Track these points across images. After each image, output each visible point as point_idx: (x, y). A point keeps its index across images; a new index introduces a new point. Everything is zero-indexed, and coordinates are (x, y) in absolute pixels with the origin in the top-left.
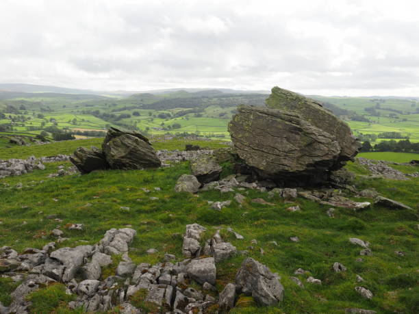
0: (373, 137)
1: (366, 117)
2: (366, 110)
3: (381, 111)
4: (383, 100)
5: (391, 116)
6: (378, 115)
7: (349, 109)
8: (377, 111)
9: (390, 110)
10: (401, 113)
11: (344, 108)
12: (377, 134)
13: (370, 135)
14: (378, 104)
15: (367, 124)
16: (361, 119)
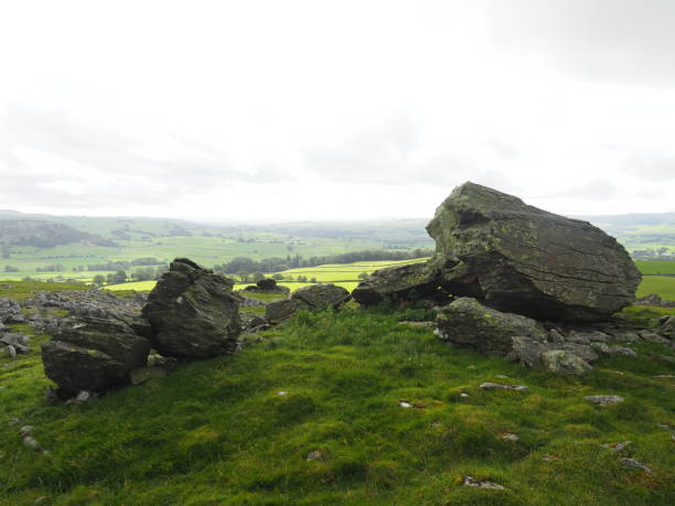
0: (127, 265)
1: (114, 241)
2: (113, 233)
3: (131, 234)
4: (132, 221)
5: (144, 239)
6: (129, 238)
7: (92, 232)
8: (127, 233)
9: (141, 232)
10: (154, 235)
11: (84, 230)
12: (130, 261)
13: (121, 263)
14: (127, 226)
15: (116, 249)
16: (109, 244)
